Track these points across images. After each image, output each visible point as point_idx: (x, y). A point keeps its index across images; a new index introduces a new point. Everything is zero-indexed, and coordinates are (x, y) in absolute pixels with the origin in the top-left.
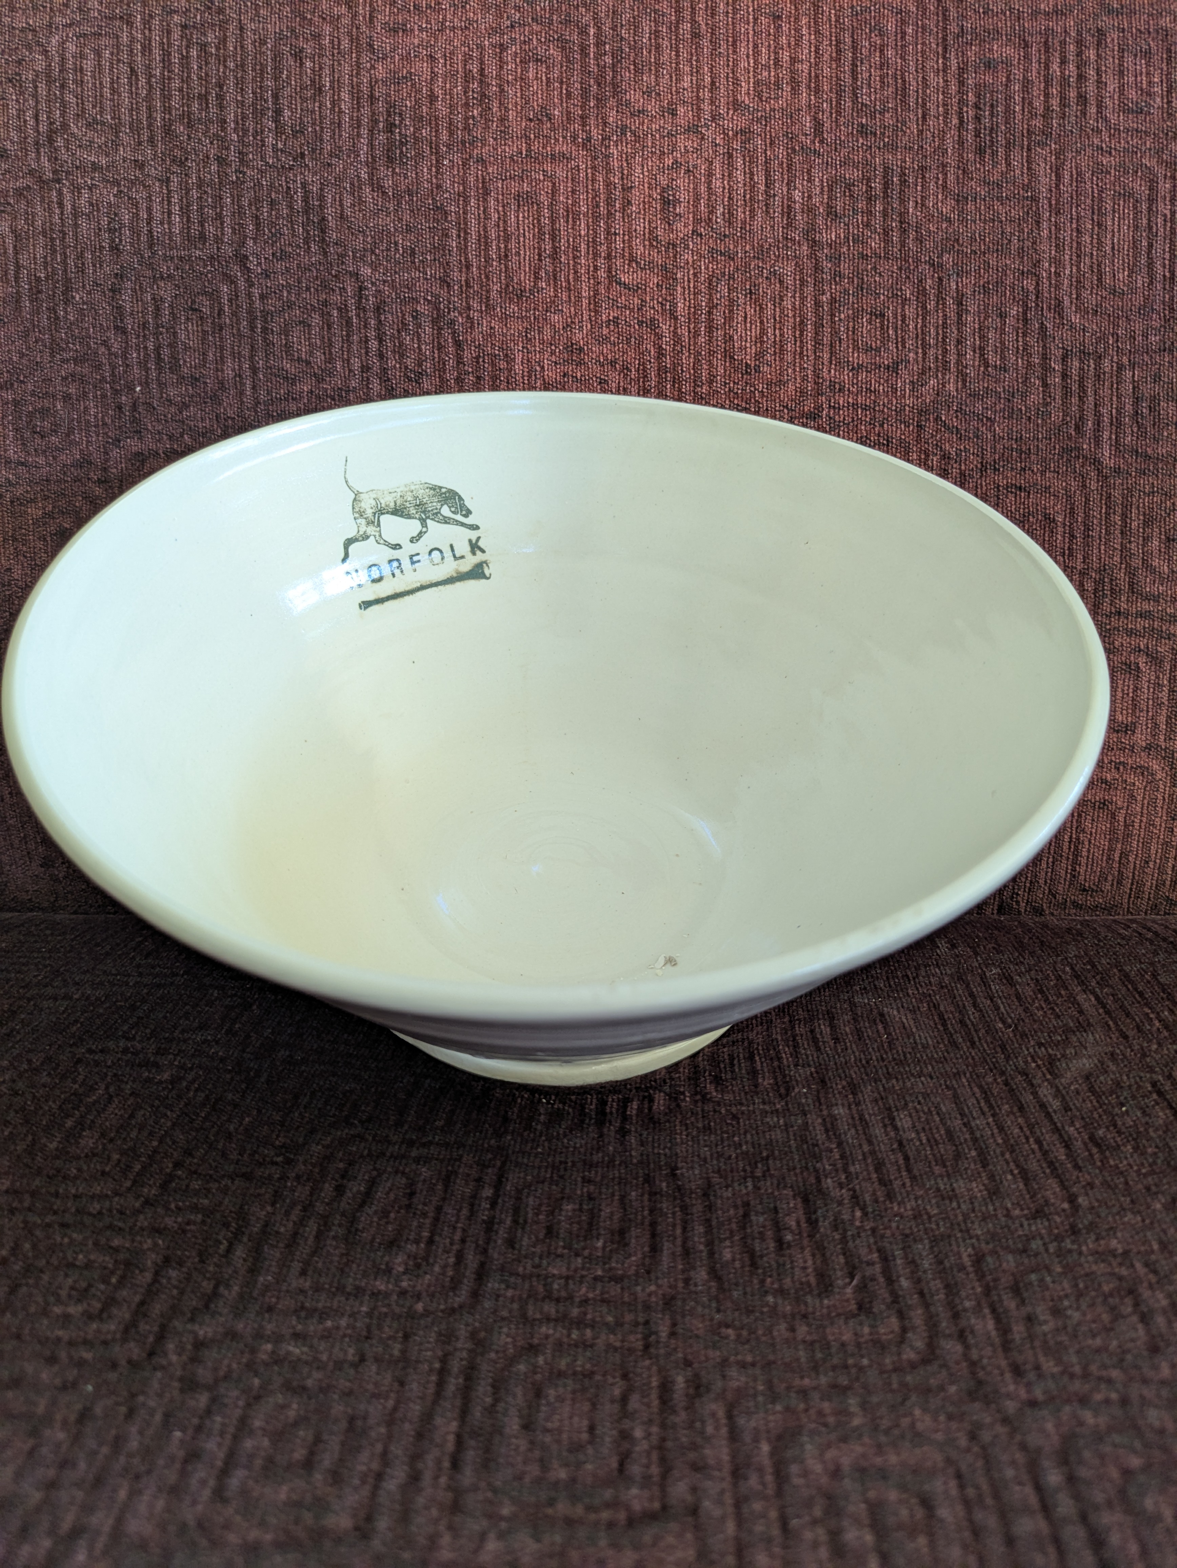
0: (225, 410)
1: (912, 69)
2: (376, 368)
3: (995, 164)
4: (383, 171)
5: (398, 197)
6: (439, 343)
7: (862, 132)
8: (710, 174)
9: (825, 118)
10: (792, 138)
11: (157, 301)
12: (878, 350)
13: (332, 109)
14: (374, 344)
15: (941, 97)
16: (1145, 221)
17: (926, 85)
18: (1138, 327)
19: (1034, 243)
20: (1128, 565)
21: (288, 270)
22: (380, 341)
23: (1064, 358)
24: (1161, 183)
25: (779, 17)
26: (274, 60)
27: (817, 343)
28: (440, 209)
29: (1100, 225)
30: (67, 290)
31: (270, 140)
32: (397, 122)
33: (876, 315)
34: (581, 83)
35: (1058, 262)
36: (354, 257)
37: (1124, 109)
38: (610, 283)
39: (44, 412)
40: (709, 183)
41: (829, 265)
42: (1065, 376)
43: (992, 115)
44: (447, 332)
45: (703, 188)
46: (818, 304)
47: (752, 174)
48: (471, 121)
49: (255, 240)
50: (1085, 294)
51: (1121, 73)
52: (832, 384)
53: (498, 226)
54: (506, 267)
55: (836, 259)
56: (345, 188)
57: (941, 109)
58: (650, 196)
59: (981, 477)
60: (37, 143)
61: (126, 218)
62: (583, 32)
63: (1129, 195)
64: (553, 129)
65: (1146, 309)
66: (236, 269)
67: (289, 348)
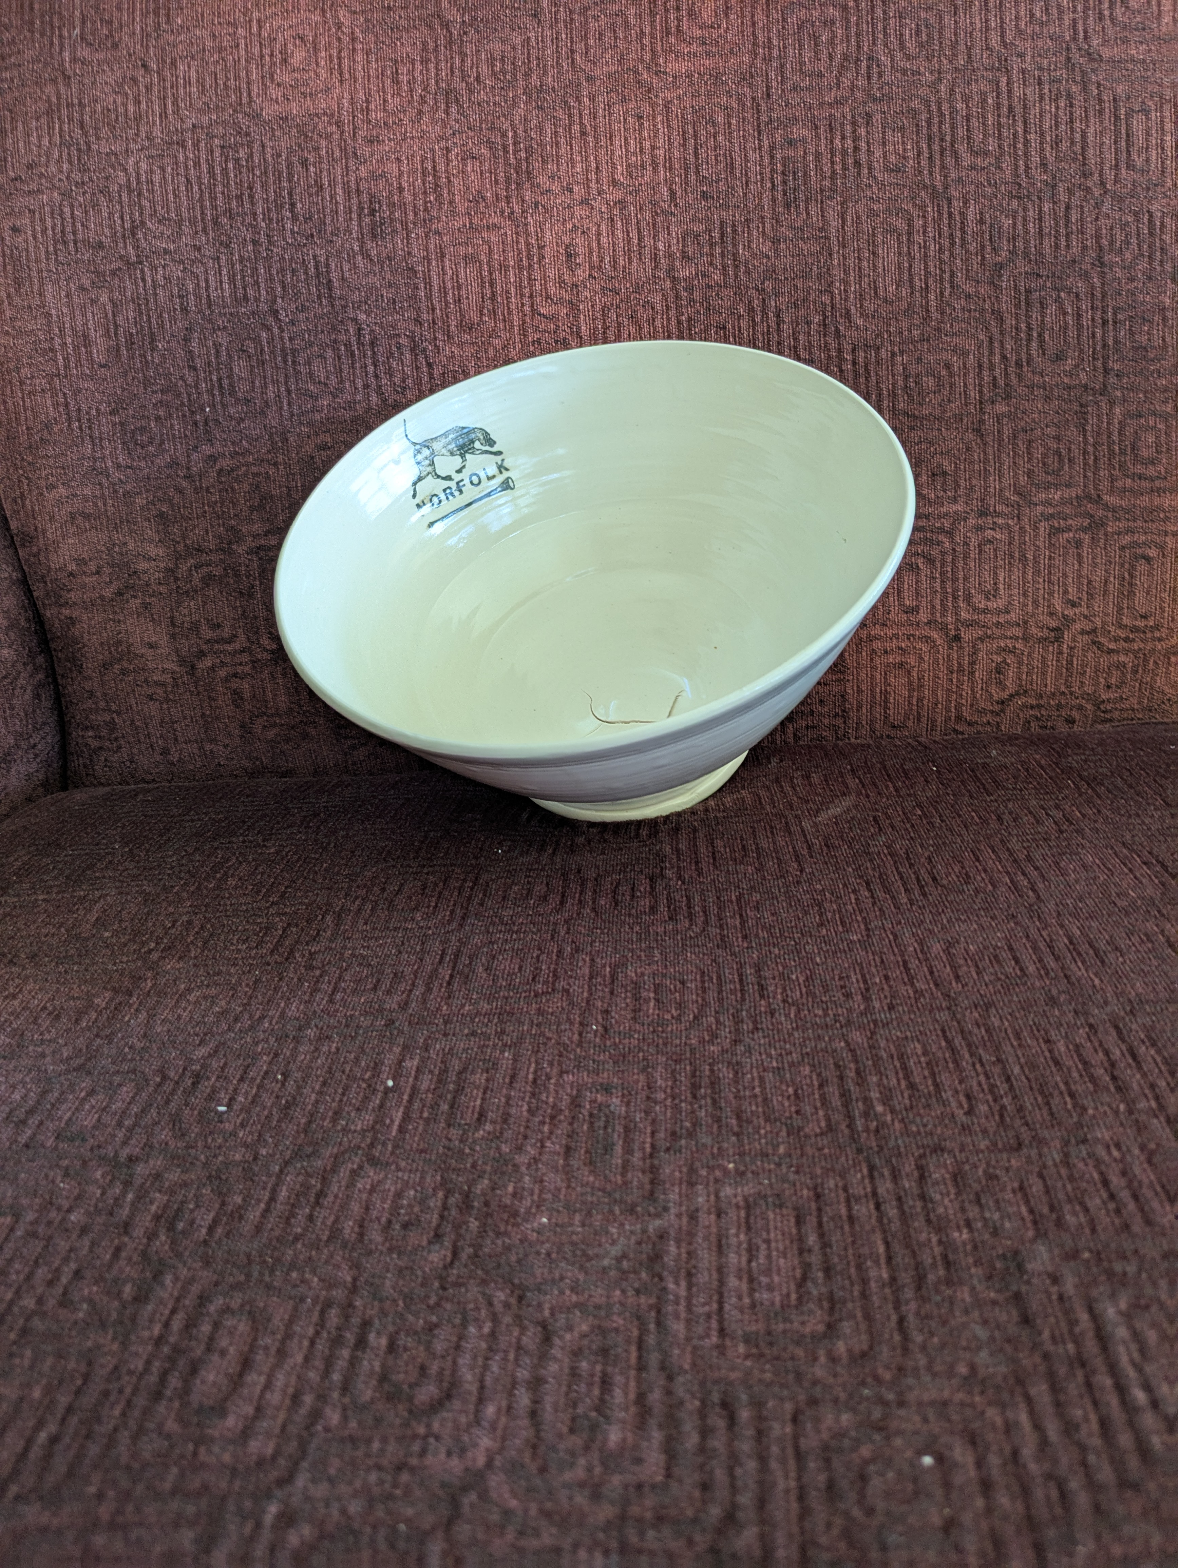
1: (737, 149)
2: (374, 386)
3: (799, 214)
4: (369, 244)
5: (381, 263)
6: (417, 365)
7: (703, 197)
8: (599, 234)
9: (676, 188)
10: (654, 204)
11: (217, 346)
13: (331, 202)
14: (371, 369)
15: (758, 168)
16: (906, 249)
17: (747, 161)
18: (904, 325)
19: (829, 269)
21: (307, 318)
22: (376, 366)
24: (916, 222)
26: (287, 167)
28: (412, 269)
29: (874, 253)
30: (153, 341)
31: (288, 226)
32: (377, 209)
34: (505, 172)
35: (846, 282)
36: (353, 307)
37: (887, 169)
38: (533, 315)
39: (143, 429)
40: (599, 240)
41: (686, 294)
42: (853, 363)
44: (421, 358)
45: (594, 244)
46: (679, 322)
47: (628, 232)
48: (429, 205)
49: (282, 298)
50: (866, 304)
51: (884, 144)
53: (453, 279)
54: (460, 308)
55: (690, 289)
56: (344, 258)
57: (758, 177)
58: (558, 251)
60: (124, 236)
61: (191, 287)
62: (504, 135)
63: (893, 231)
64: (487, 207)
65: (909, 311)
66: (271, 320)
67: (311, 375)
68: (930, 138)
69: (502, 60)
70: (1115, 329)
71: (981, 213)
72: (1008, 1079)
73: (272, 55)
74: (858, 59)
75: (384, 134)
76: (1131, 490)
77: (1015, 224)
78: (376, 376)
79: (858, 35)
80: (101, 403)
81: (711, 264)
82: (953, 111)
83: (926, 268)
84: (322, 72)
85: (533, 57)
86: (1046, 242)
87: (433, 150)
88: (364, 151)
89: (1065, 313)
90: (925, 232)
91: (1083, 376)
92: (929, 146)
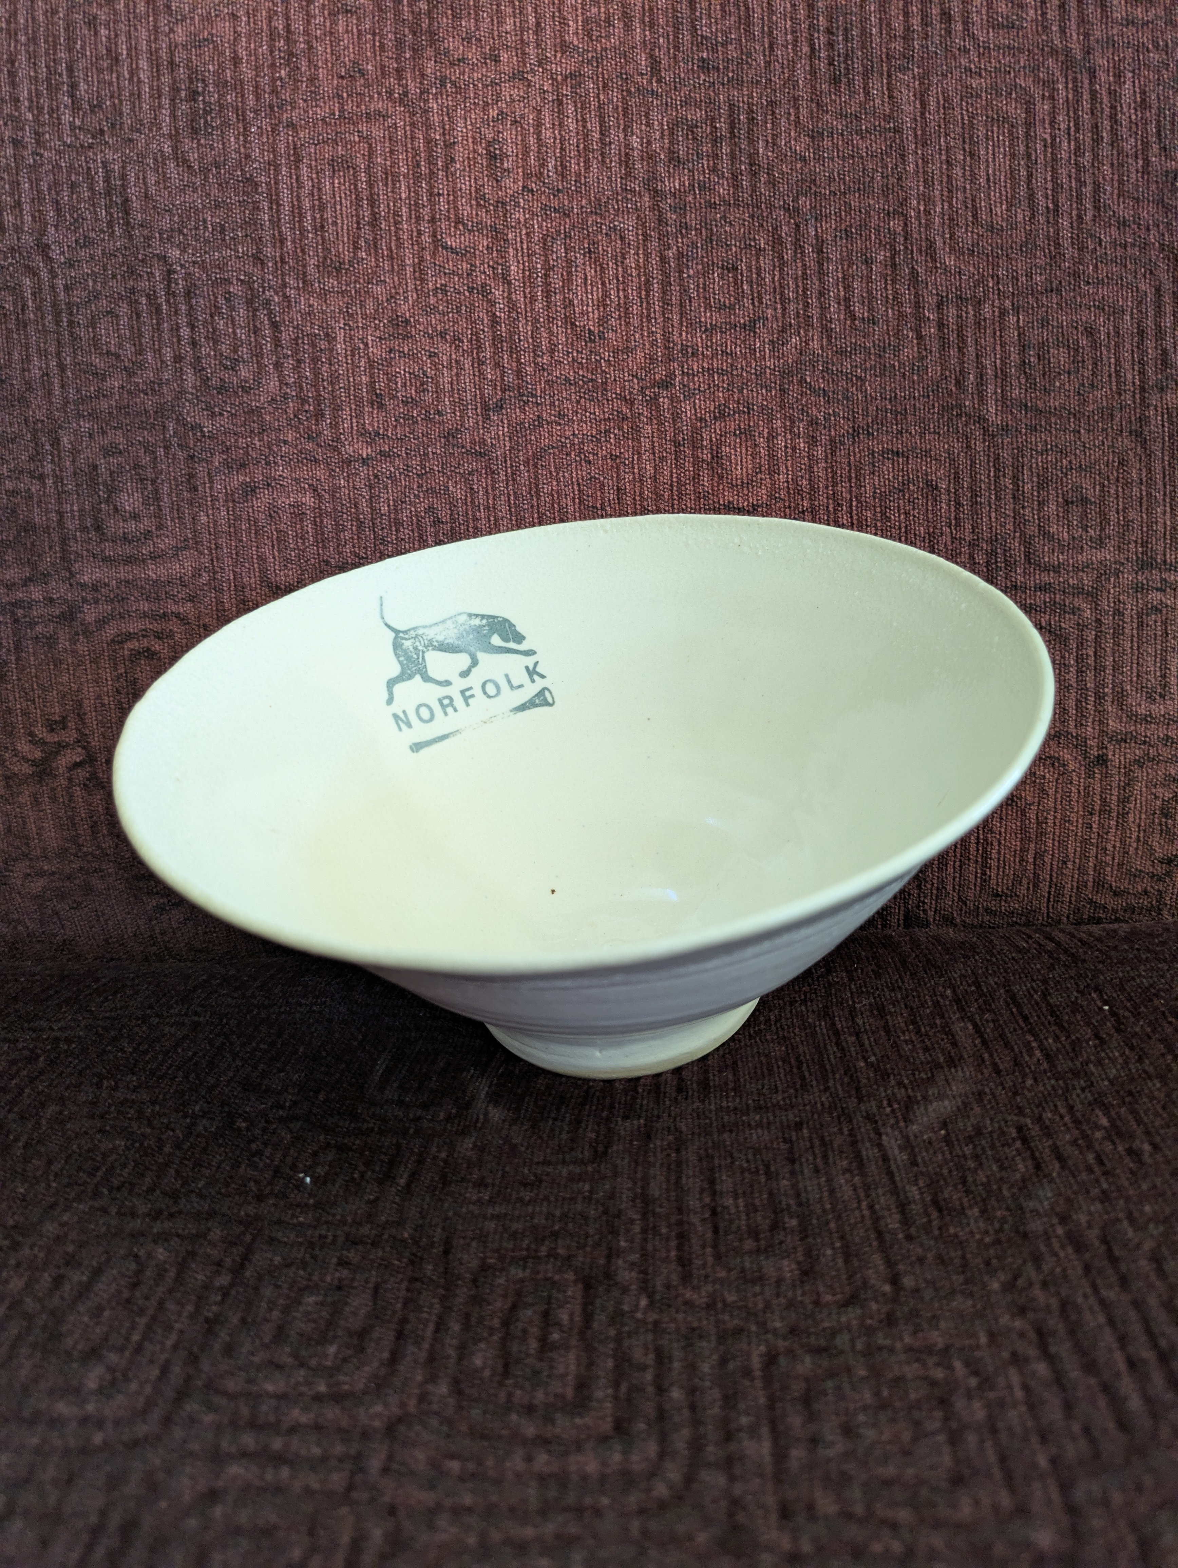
0: (34, 412)
3: (852, 93)
4: (187, 144)
5: (205, 171)
6: (255, 326)
7: (703, 67)
12: (732, 307)
13: (131, 80)
15: (789, 23)
16: (1022, 148)
18: (1021, 266)
19: (900, 179)
20: (1023, 534)
21: (92, 257)
22: (192, 327)
23: (940, 305)
24: (1038, 105)
26: (67, 29)
27: (666, 303)
29: (972, 155)
31: (66, 118)
32: (200, 89)
33: (728, 269)
34: (396, 33)
35: (927, 199)
36: (161, 238)
38: (436, 248)
40: (539, 134)
41: (674, 217)
42: (941, 325)
43: (846, 40)
44: (262, 314)
46: (663, 260)
47: (584, 121)
48: (278, 83)
49: (56, 227)
50: (960, 233)
52: (684, 348)
53: (313, 195)
54: (323, 238)
55: (681, 209)
56: (148, 165)
57: (789, 37)
58: (475, 151)
59: (853, 443)
63: (1003, 120)
64: (367, 86)
65: (1028, 245)
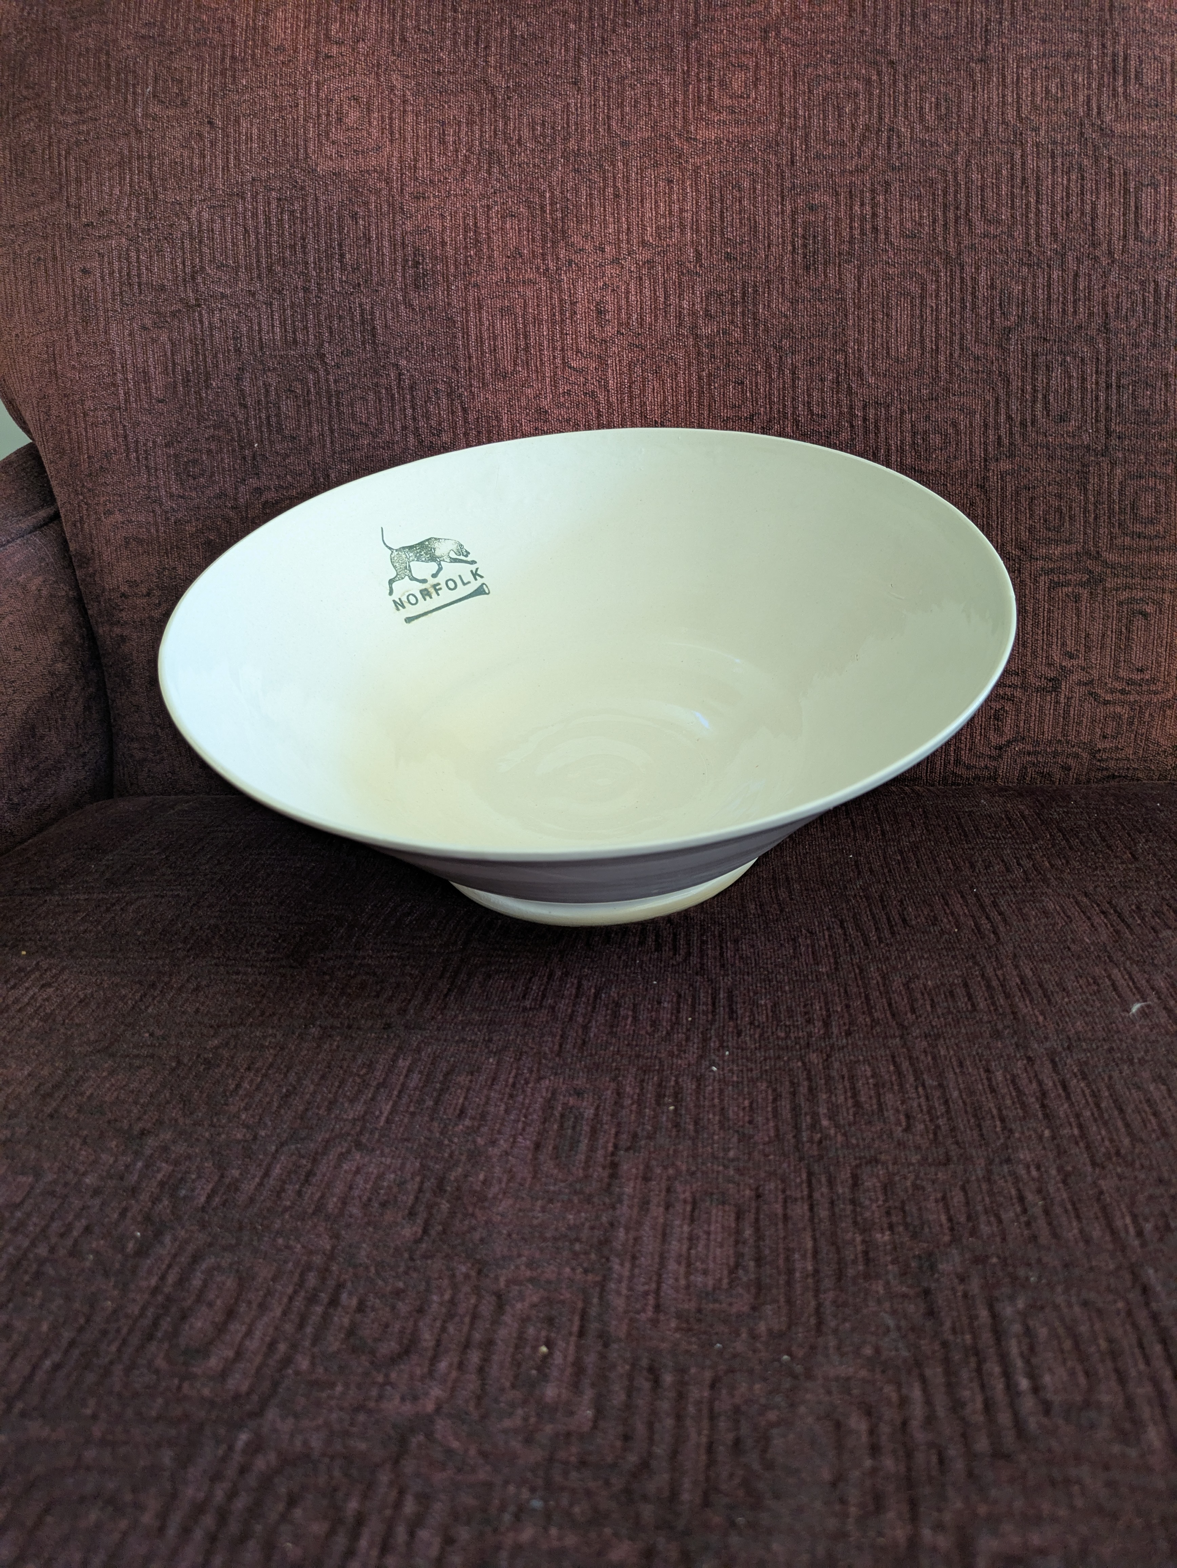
1: (761, 213)
2: (411, 428)
9: (702, 249)
10: (681, 264)
11: (267, 386)
17: (770, 224)
25: (672, 181)
28: (450, 319)
30: (207, 379)
37: (903, 235)
39: (195, 462)
45: (623, 302)
60: (184, 280)
61: (244, 330)
62: (542, 196)
66: (317, 363)
67: (353, 415)
68: (945, 205)
69: (543, 125)
70: (1118, 392)
71: (992, 279)
72: (946, 1102)
73: (328, 115)
74: (879, 130)
75: (430, 191)
76: (1130, 548)
77: (1024, 290)
78: (414, 419)
79: (880, 107)
80: (157, 436)
81: (732, 322)
82: (969, 181)
83: (937, 330)
84: (375, 132)
85: (572, 122)
86: (1054, 308)
87: (474, 208)
88: (410, 206)
89: (1070, 377)
90: (937, 296)
91: (1085, 437)
92: (944, 213)
